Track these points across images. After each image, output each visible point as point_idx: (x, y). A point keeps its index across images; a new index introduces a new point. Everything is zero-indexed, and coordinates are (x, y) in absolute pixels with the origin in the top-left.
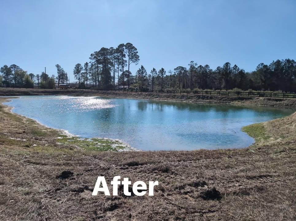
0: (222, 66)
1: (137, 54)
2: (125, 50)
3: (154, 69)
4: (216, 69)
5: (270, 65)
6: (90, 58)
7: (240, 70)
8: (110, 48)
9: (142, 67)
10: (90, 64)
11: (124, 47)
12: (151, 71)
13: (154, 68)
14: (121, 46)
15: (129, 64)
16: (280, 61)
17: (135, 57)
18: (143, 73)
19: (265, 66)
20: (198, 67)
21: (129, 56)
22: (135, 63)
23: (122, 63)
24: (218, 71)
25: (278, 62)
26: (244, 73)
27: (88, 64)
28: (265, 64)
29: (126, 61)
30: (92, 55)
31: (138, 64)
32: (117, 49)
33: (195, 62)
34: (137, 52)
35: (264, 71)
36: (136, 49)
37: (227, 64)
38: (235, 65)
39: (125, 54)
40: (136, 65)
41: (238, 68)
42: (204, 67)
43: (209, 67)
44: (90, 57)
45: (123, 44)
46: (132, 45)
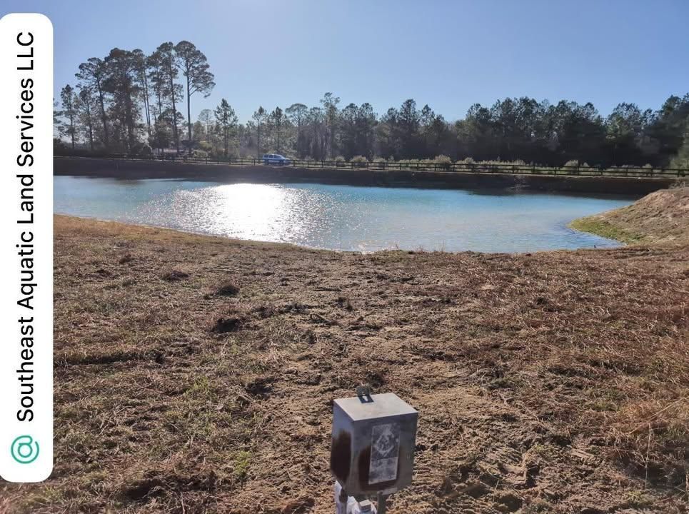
0: (398, 108)
1: (207, 70)
2: (176, 59)
3: (261, 110)
4: (387, 114)
5: (492, 109)
6: (76, 75)
7: (435, 118)
8: (134, 51)
9: (224, 103)
10: (77, 91)
11: (173, 52)
12: (253, 114)
13: (261, 108)
14: (166, 47)
15: (189, 96)
16: (511, 101)
17: (202, 78)
18: (226, 116)
19: (484, 111)
20: (347, 107)
21: (186, 74)
22: (203, 91)
23: (171, 92)
24: (390, 117)
25: (508, 102)
26: (442, 124)
27: (73, 91)
28: (483, 106)
29: (180, 87)
30: (81, 67)
31: (209, 95)
32: (156, 56)
33: (334, 96)
34: (207, 66)
35: (481, 119)
36: (204, 58)
37: (409, 103)
38: (426, 107)
39: (177, 68)
40: (206, 96)
41: (433, 113)
42: (359, 107)
43: (372, 109)
44: (79, 71)
45: (171, 43)
46: (192, 46)
